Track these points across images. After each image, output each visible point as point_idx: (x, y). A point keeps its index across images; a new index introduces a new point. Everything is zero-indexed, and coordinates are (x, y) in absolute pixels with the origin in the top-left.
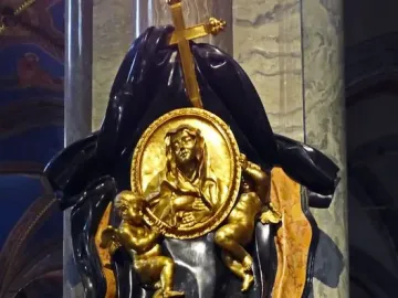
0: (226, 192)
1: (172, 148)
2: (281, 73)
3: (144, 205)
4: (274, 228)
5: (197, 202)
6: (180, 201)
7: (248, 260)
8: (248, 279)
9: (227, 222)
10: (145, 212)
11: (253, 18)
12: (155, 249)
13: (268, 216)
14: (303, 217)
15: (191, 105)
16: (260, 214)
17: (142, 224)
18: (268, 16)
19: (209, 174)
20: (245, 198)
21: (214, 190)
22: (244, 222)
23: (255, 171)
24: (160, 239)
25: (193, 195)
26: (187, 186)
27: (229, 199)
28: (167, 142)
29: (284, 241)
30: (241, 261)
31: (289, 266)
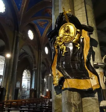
0: (74, 34)
1: (64, 29)
2: (83, 16)
3: (61, 38)
4: (83, 39)
5: (69, 37)
6: (66, 37)
7: (79, 44)
8: (79, 48)
9: (74, 39)
10: (61, 39)
11: (77, 9)
12: (63, 45)
13: (82, 37)
14: (88, 36)
15: (67, 23)
16: (80, 37)
17: (61, 41)
18: (80, 9)
19: (71, 32)
20: (77, 35)
21: (72, 34)
22: (77, 38)
23: (78, 30)
24: (64, 43)
25: (68, 35)
26: (67, 34)
27: (74, 35)
28: (63, 28)
29: (85, 41)
30: (77, 45)
31: (86, 45)
